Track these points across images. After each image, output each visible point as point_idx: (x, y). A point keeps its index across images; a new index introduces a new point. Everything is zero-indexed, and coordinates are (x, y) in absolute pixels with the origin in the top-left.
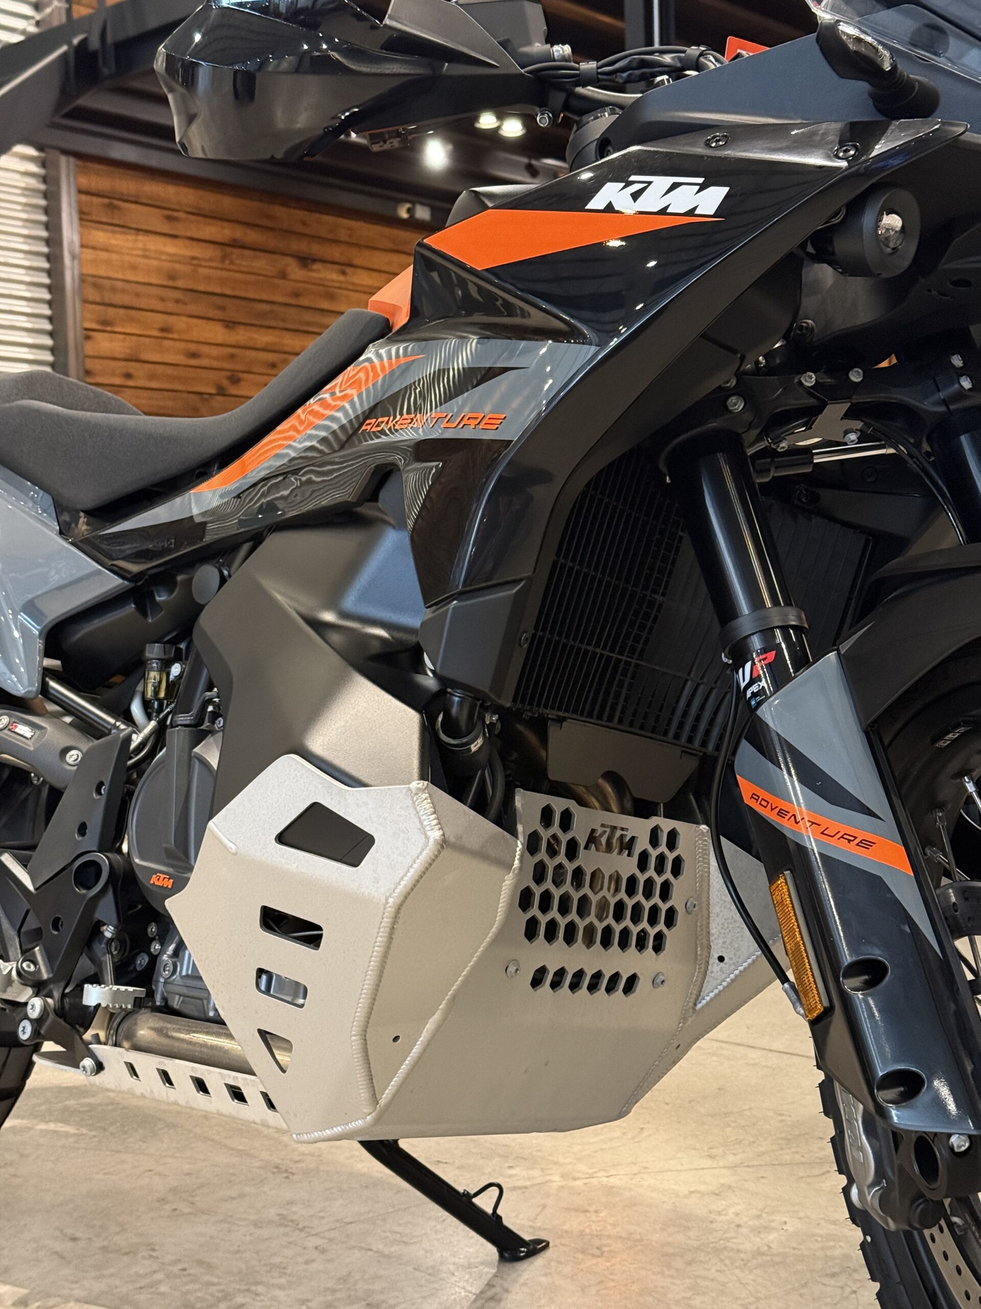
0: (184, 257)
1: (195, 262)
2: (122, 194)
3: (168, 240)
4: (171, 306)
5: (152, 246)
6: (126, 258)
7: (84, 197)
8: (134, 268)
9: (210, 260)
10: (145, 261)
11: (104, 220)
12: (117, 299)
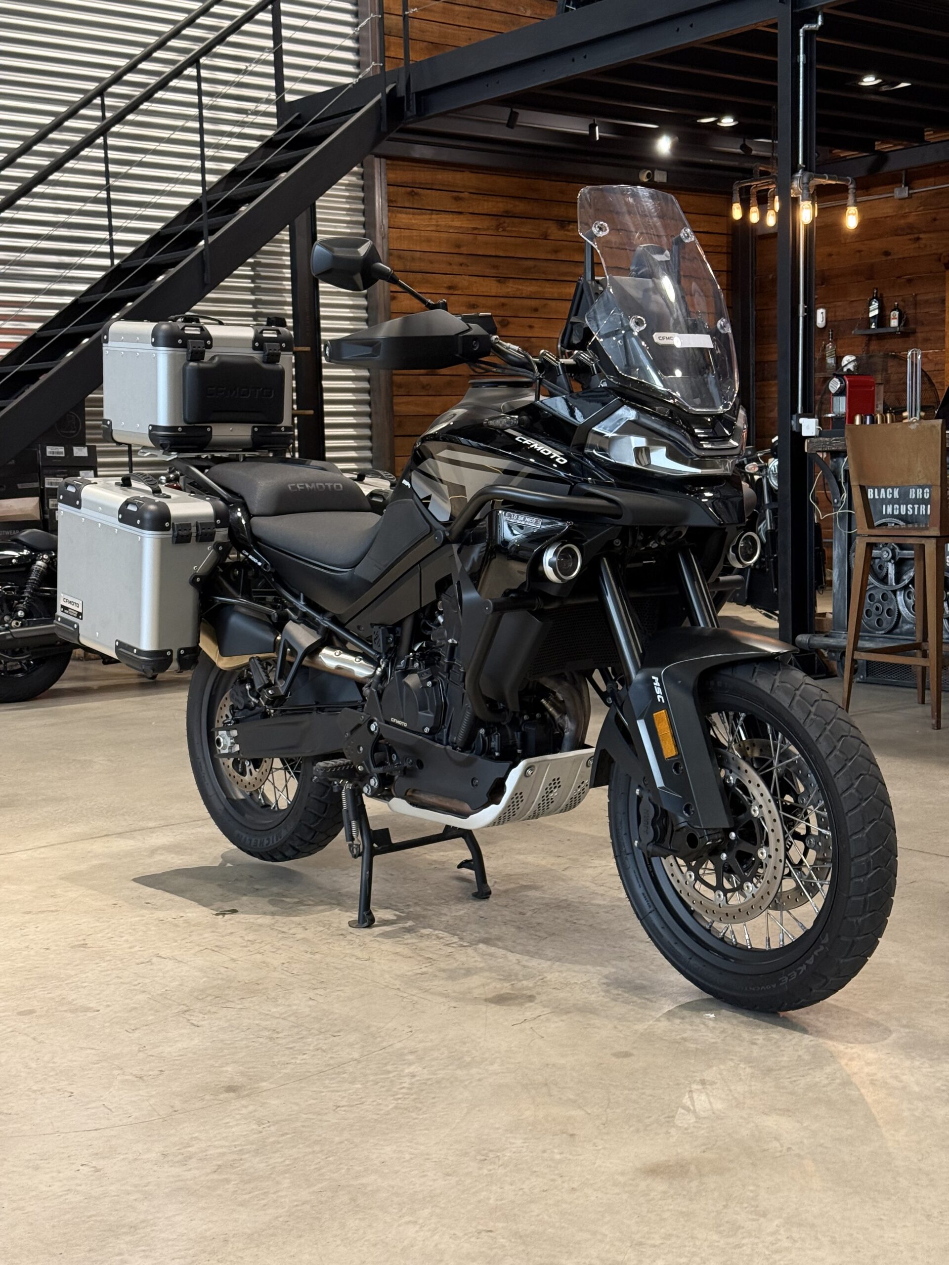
0: (467, 228)
1: (475, 232)
2: (421, 183)
3: (455, 216)
4: (456, 269)
5: (442, 223)
6: (423, 233)
7: (392, 189)
8: (429, 240)
9: (488, 229)
10: (437, 234)
11: (407, 205)
12: (416, 266)
